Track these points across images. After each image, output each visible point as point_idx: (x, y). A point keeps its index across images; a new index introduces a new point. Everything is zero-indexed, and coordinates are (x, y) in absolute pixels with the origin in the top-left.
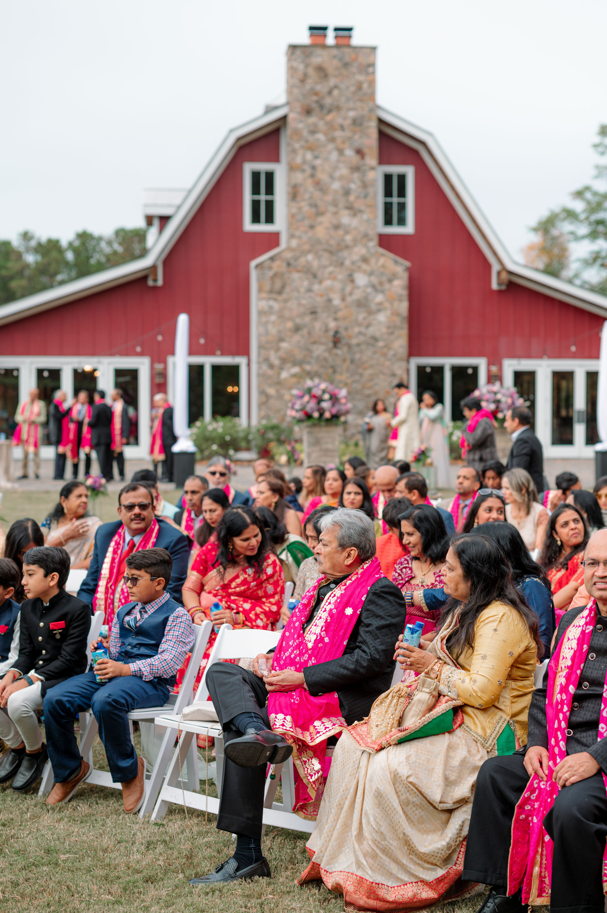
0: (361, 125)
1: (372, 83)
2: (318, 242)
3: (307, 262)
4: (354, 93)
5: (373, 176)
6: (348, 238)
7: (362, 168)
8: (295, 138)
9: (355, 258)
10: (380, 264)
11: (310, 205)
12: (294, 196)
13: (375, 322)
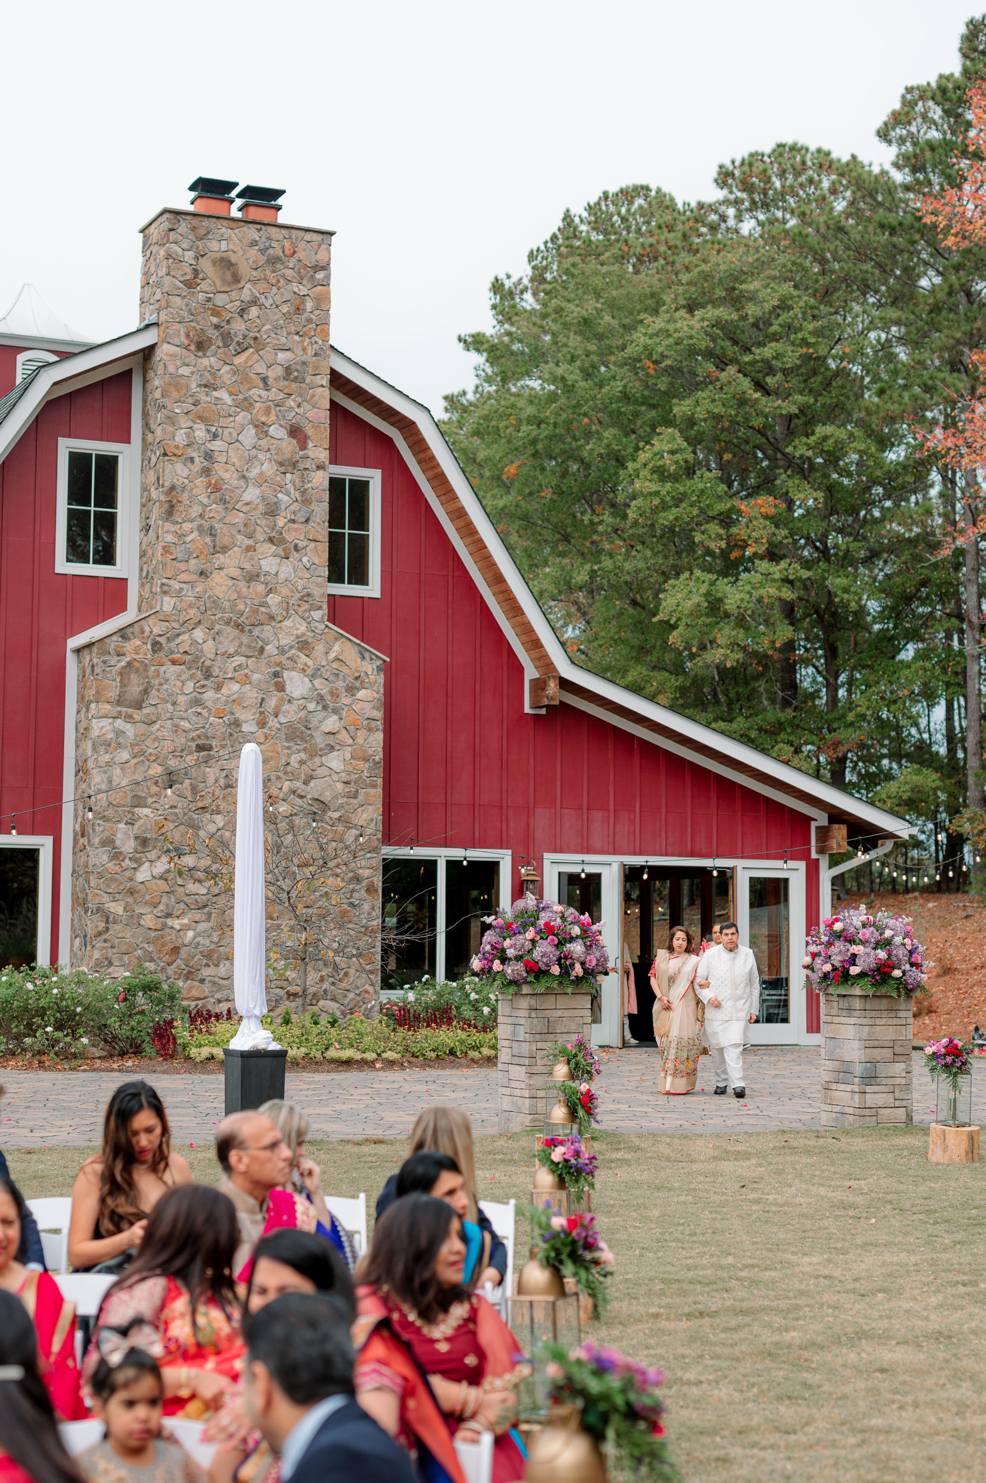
0: (299, 380)
1: (323, 302)
2: (216, 603)
3: (194, 642)
4: (287, 316)
5: (320, 481)
6: (273, 600)
7: (301, 466)
8: (175, 395)
9: (285, 641)
10: (332, 656)
11: (200, 528)
12: (170, 511)
13: (320, 772)
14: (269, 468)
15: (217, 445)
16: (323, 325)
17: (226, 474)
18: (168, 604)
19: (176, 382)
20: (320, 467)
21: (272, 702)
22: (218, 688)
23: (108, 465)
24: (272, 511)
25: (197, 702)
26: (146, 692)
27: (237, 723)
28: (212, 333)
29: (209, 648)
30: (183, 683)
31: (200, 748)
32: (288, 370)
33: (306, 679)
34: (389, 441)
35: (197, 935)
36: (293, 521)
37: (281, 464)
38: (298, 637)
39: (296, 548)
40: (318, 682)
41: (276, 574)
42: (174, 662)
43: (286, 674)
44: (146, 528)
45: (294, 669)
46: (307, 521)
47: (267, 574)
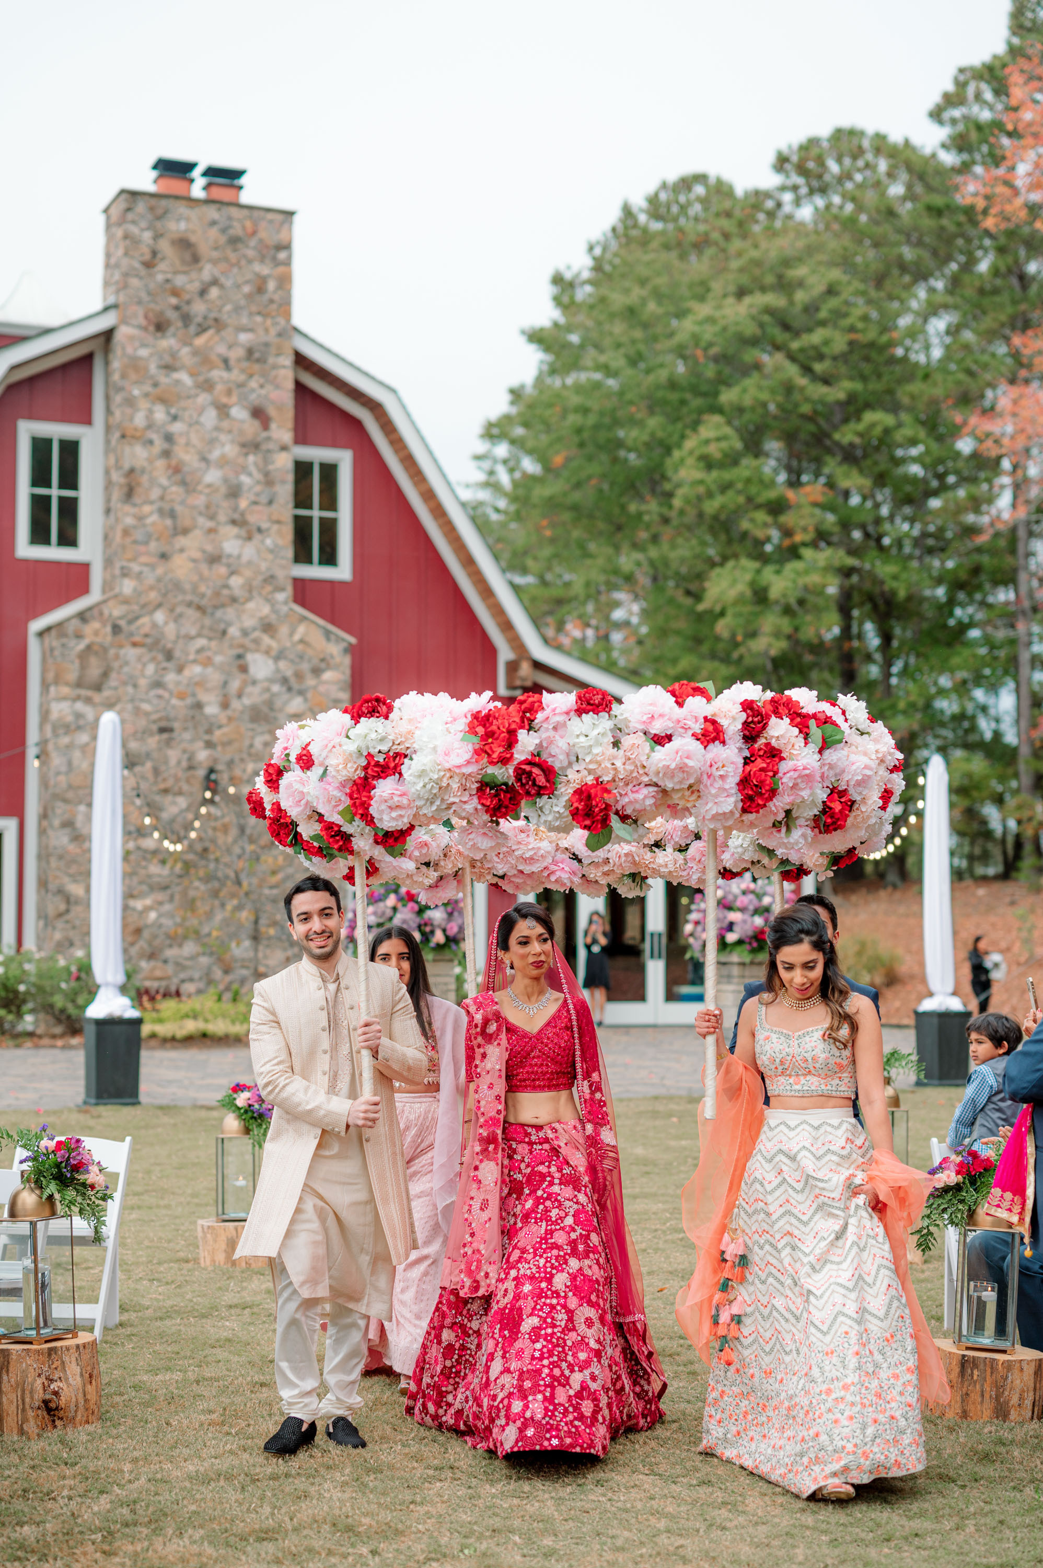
0: (262, 360)
1: (285, 281)
2: (177, 586)
3: (154, 625)
4: (249, 297)
5: (284, 463)
6: (236, 582)
7: (264, 447)
8: (133, 376)
9: (249, 623)
10: (297, 637)
11: (161, 512)
12: (129, 493)
14: (229, 449)
15: (178, 427)
16: (285, 306)
17: (187, 457)
18: (127, 587)
19: (135, 364)
20: (284, 448)
21: (235, 684)
22: (180, 670)
23: (70, 449)
24: (234, 492)
25: (158, 684)
26: (105, 675)
27: (199, 706)
28: (172, 315)
29: (170, 630)
30: (144, 665)
31: (162, 730)
32: (250, 352)
33: (270, 662)
34: (357, 424)
35: (160, 916)
36: (255, 503)
37: (243, 445)
38: (261, 619)
39: (259, 530)
40: (282, 664)
41: (239, 557)
42: (135, 644)
43: (250, 657)
44: (108, 511)
45: (257, 651)
46: (270, 502)
47: (229, 556)
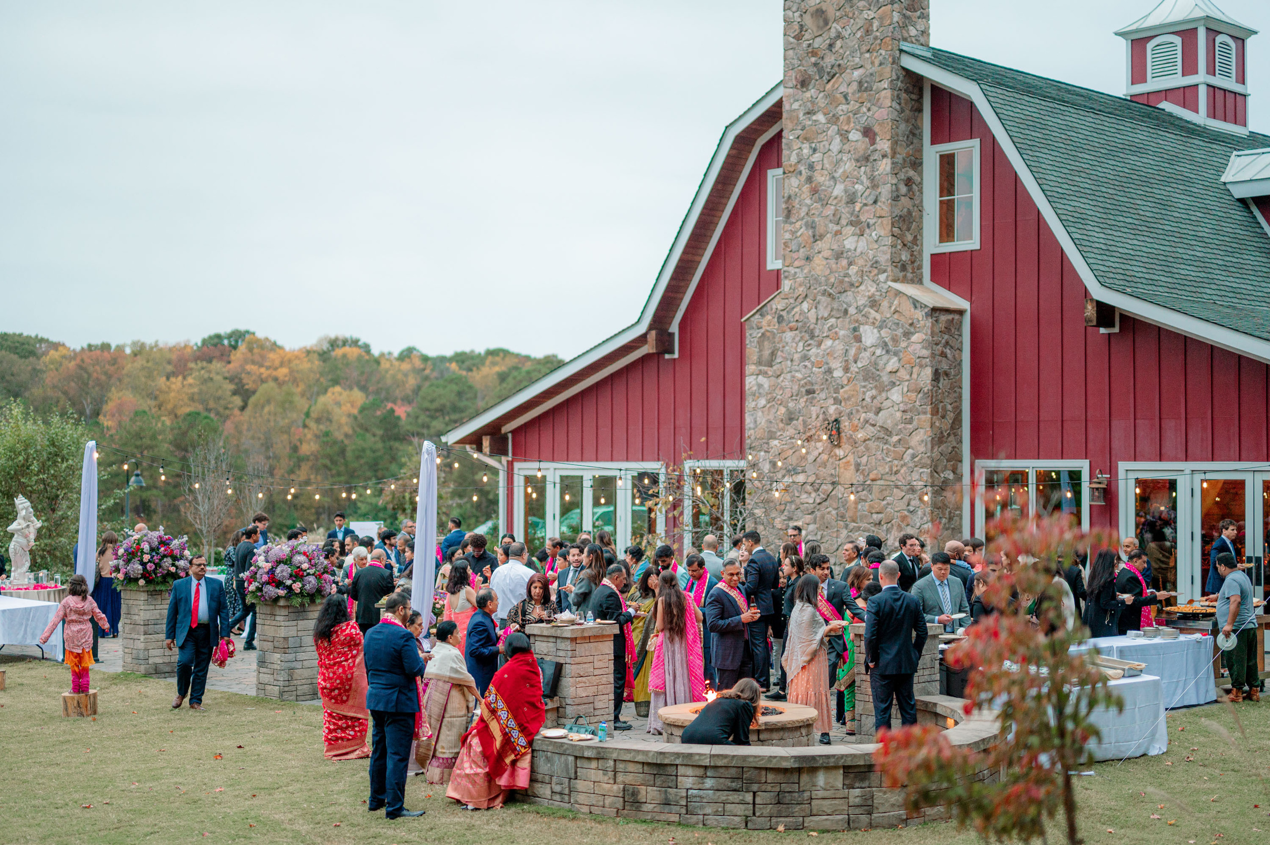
0: (869, 88)
2: (816, 280)
3: (802, 313)
4: (861, 39)
5: (885, 167)
7: (872, 158)
9: (861, 302)
10: (893, 309)
11: (807, 225)
13: (887, 404)
14: (848, 166)
15: (817, 157)
17: (820, 178)
20: (885, 155)
22: (819, 345)
24: (851, 200)
25: (805, 358)
26: (773, 354)
27: (830, 371)
28: (812, 71)
29: (812, 315)
30: (797, 344)
31: (809, 392)
32: (860, 83)
33: (875, 331)
36: (865, 205)
37: (857, 160)
38: (869, 297)
39: (868, 226)
40: (884, 332)
41: (855, 250)
42: (791, 329)
43: (862, 329)
45: (866, 323)
46: (875, 202)
47: (849, 250)
